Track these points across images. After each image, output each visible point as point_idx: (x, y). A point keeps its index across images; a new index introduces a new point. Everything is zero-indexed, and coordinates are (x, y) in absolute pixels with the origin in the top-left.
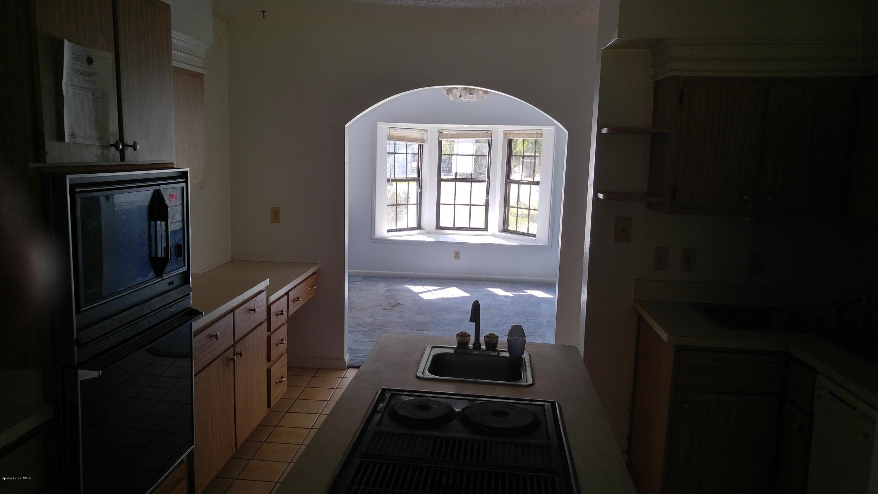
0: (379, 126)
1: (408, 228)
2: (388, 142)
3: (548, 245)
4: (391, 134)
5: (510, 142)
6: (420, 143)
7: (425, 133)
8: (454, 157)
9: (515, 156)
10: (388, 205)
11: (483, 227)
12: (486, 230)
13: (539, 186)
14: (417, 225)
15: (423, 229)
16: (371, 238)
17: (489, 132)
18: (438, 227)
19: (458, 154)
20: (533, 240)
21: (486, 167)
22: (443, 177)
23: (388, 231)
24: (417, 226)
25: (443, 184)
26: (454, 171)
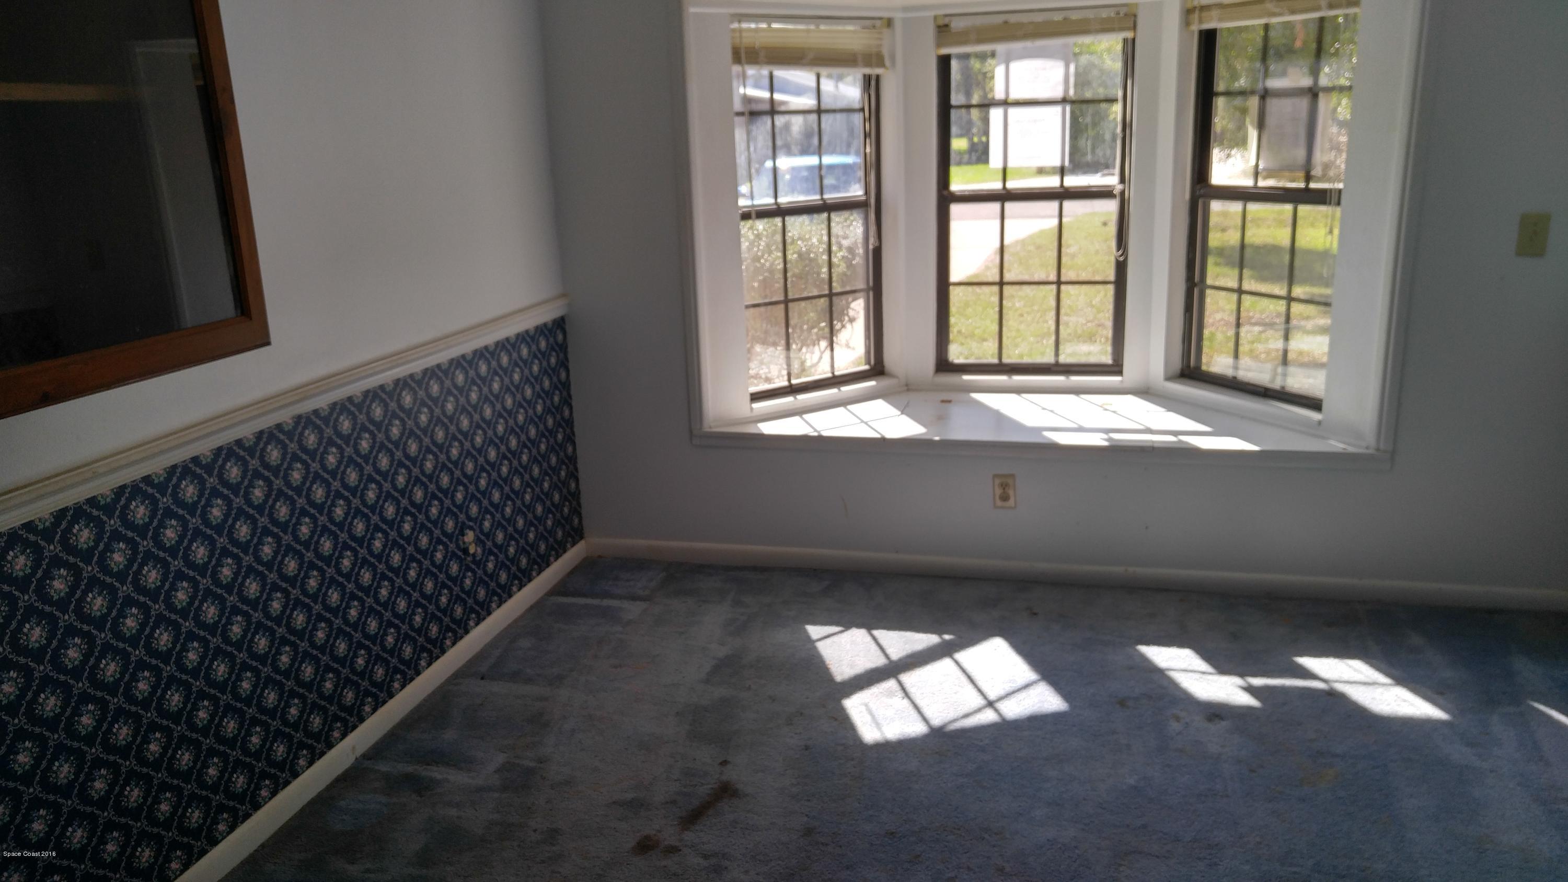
0: (692, 10)
1: (834, 377)
2: (736, 69)
3: (1378, 450)
4: (747, 40)
5: (1208, 40)
6: (868, 71)
7: (885, 30)
8: (996, 114)
9: (1228, 94)
10: (747, 307)
11: (1107, 359)
12: (1116, 369)
13: (1338, 211)
14: (868, 362)
15: (890, 375)
16: (691, 432)
17: (1123, 11)
18: (944, 365)
19: (1010, 101)
20: (1308, 423)
21: (1114, 140)
22: (956, 186)
23: (754, 397)
24: (867, 367)
25: (956, 209)
26: (996, 160)
